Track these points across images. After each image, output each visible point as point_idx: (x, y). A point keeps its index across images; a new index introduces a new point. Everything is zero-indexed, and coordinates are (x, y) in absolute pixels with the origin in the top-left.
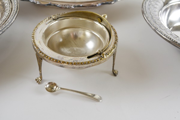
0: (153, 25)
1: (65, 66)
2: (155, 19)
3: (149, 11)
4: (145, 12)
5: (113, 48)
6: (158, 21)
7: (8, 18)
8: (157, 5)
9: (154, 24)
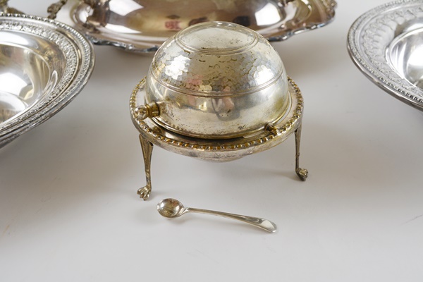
0: (373, 74)
1: (200, 152)
2: (376, 62)
3: (362, 48)
4: (354, 51)
5: (294, 117)
6: (383, 66)
7: (75, 78)
8: (379, 35)
9: (376, 71)
